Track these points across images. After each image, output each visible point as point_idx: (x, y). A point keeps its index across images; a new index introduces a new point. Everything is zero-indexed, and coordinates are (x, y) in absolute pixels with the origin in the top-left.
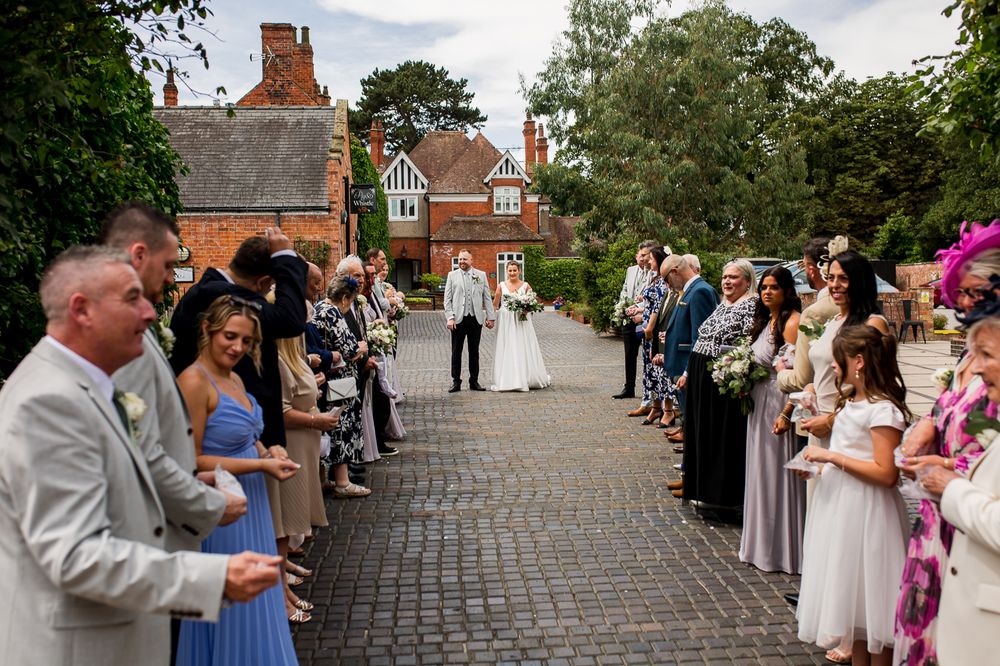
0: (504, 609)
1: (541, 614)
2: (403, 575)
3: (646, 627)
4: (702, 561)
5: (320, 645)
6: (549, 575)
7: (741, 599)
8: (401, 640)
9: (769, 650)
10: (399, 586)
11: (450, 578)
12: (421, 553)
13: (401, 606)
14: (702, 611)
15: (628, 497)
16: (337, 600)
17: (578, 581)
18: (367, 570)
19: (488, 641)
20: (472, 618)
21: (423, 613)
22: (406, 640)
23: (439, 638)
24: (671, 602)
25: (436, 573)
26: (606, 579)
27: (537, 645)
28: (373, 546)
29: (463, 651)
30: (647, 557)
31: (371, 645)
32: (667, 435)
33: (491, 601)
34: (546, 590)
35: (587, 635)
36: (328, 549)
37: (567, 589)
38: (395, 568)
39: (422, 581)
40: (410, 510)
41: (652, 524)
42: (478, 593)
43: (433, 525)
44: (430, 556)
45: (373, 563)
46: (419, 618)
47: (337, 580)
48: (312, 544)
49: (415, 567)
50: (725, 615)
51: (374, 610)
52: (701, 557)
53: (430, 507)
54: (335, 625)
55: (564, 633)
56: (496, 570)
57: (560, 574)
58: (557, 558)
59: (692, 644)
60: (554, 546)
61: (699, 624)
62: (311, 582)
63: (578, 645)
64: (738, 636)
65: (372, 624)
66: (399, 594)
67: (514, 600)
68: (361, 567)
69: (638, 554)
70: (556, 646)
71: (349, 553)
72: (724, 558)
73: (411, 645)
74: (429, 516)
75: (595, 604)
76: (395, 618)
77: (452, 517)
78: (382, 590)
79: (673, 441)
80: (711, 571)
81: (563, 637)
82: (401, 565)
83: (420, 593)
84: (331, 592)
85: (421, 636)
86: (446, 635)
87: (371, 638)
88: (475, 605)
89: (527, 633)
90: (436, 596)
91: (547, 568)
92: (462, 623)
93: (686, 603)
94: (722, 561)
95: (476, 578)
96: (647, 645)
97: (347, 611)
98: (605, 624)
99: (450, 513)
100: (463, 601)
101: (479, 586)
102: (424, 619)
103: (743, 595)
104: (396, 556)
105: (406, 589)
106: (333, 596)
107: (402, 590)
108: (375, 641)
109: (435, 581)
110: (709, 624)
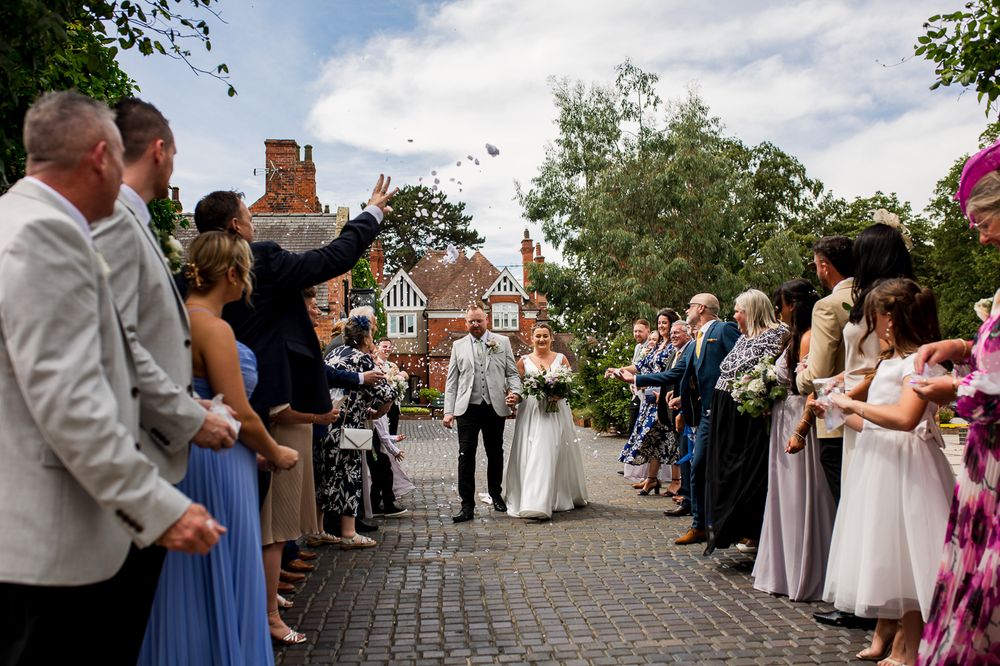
0: (511, 630)
1: (551, 634)
2: (400, 606)
3: (664, 643)
5: (310, 661)
6: (558, 604)
7: (766, 620)
8: (398, 656)
9: (802, 658)
10: (396, 615)
11: (451, 607)
12: (420, 590)
13: (398, 630)
14: (725, 630)
15: (638, 546)
16: (328, 626)
17: (590, 608)
18: (362, 603)
19: (494, 655)
20: (475, 638)
21: (421, 636)
22: (405, 656)
23: (441, 654)
24: (691, 624)
25: (437, 604)
26: (619, 607)
27: (548, 658)
28: (369, 585)
29: (466, 663)
30: (662, 590)
31: (366, 660)
32: (675, 500)
33: (495, 625)
34: (555, 616)
35: (603, 650)
36: (321, 588)
37: (578, 615)
38: (393, 601)
39: (421, 610)
40: (408, 558)
41: (665, 565)
42: (483, 619)
43: (433, 569)
44: (430, 591)
45: (370, 597)
46: (419, 640)
47: (331, 610)
48: (304, 584)
49: (415, 600)
50: (751, 633)
51: (370, 633)
52: (720, 590)
53: (429, 555)
54: (328, 645)
55: (577, 648)
56: (501, 601)
57: (570, 604)
58: (566, 592)
59: (717, 655)
60: (562, 583)
61: (723, 639)
62: (303, 612)
63: (592, 658)
64: (765, 648)
65: (367, 645)
66: (397, 621)
67: (519, 624)
68: (355, 601)
69: (652, 588)
70: (568, 658)
71: (343, 590)
73: (411, 660)
74: (428, 562)
75: (610, 626)
76: (393, 640)
77: (453, 562)
78: (377, 618)
80: (731, 599)
81: (575, 651)
82: (399, 599)
83: (419, 620)
84: (323, 621)
85: (421, 654)
86: (448, 652)
87: (365, 656)
88: (478, 629)
89: (535, 649)
90: (437, 622)
91: (555, 599)
92: (466, 643)
93: (707, 624)
94: (742, 592)
95: (480, 608)
96: (668, 656)
97: (340, 635)
98: (621, 640)
99: (451, 559)
100: (466, 626)
101: (483, 614)
102: (423, 640)
103: (768, 617)
104: (394, 592)
105: (405, 617)
106: (326, 622)
107: (399, 617)
108: (370, 657)
109: (435, 610)
110: (733, 639)
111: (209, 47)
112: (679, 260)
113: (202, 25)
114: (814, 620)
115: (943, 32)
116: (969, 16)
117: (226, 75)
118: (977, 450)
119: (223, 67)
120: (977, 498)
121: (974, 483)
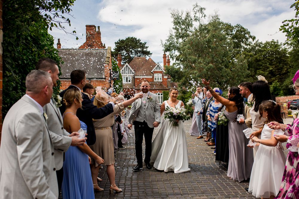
0: (158, 192)
1: (169, 194)
2: (126, 182)
3: (202, 197)
4: (219, 179)
6: (172, 182)
10: (125, 185)
11: (141, 183)
12: (132, 176)
13: (126, 191)
14: (219, 193)
15: (195, 161)
17: (181, 184)
20: (148, 195)
21: (132, 193)
24: (210, 190)
25: (136, 182)
26: (189, 184)
28: (117, 174)
30: (202, 178)
32: (207, 143)
33: (153, 190)
34: (171, 187)
36: (104, 175)
37: (177, 186)
38: (124, 180)
39: (132, 184)
40: (129, 164)
41: (203, 168)
42: (150, 187)
44: (135, 177)
45: (117, 179)
46: (132, 194)
47: (106, 183)
49: (130, 180)
50: (227, 194)
52: (218, 178)
54: (106, 196)
55: (176, 198)
57: (175, 182)
58: (174, 178)
61: (219, 197)
65: (117, 196)
67: (161, 189)
69: (199, 177)
72: (226, 178)
75: (186, 191)
76: (124, 194)
79: (209, 145)
80: (222, 182)
82: (126, 179)
83: (132, 187)
88: (149, 191)
90: (137, 188)
92: (145, 196)
93: (214, 191)
94: (225, 179)
95: (149, 183)
98: (189, 196)
100: (145, 190)
102: (133, 195)
103: (232, 189)
104: (124, 177)
105: (128, 186)
109: (136, 184)
110: (221, 197)
111: (70, 25)
112: (211, 65)
113: (68, 20)
114: (245, 190)
115: (288, 25)
116: (296, 20)
117: (75, 34)
118: (292, 157)
119: (74, 32)
120: (291, 170)
121: (291, 166)
